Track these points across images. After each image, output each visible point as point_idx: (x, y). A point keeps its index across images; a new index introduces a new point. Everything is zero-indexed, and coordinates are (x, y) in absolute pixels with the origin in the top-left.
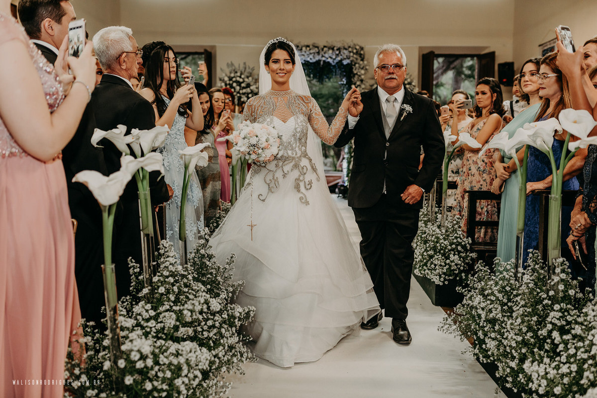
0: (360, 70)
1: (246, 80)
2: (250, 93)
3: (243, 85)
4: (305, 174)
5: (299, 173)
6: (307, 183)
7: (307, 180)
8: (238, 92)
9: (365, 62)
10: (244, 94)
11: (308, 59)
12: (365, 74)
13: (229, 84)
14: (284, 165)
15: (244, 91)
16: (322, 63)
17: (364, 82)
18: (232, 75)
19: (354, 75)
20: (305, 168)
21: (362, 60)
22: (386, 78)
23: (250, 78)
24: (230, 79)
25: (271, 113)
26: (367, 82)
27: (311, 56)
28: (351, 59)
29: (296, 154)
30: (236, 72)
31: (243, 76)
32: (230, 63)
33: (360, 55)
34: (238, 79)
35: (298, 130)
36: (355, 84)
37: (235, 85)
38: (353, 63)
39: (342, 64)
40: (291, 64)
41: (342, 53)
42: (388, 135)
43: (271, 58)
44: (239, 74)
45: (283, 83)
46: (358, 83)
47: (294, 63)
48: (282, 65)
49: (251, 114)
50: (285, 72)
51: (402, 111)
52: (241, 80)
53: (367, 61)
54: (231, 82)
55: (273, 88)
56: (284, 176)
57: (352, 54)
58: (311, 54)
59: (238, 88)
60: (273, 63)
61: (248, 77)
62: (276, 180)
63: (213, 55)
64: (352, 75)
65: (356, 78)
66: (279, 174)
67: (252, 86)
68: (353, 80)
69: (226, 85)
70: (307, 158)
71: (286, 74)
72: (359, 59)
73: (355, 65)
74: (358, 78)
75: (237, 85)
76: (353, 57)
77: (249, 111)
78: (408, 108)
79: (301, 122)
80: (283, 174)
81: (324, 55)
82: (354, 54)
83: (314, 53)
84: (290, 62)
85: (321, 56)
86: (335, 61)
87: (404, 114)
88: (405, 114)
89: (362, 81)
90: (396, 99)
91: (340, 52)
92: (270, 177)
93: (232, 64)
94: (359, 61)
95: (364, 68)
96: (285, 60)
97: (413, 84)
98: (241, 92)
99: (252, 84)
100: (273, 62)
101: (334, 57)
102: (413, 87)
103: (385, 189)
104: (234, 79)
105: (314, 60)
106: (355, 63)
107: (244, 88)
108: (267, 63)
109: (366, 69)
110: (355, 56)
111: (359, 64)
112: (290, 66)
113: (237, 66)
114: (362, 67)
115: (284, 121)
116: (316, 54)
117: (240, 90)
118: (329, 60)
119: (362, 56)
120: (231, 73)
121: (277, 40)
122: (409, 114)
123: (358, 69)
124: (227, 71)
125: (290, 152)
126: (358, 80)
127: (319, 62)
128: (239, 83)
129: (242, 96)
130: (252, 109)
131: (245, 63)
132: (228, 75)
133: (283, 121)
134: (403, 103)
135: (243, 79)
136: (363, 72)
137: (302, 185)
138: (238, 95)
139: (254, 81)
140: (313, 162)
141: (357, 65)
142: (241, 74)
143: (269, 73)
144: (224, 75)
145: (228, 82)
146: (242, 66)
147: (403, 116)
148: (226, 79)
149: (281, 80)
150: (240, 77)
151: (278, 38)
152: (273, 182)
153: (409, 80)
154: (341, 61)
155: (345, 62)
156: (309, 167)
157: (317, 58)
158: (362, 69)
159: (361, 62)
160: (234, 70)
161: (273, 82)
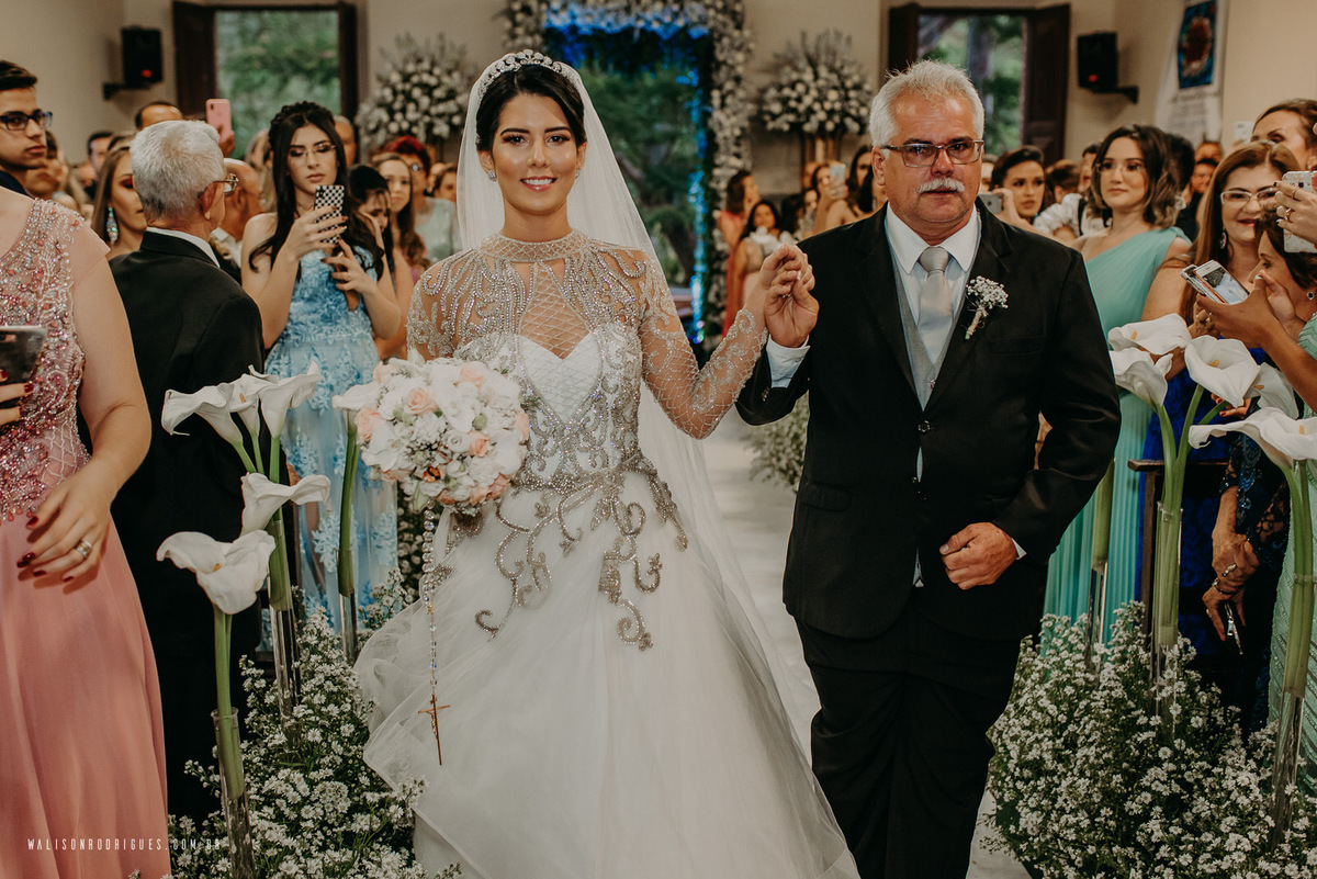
0: (733, 53)
1: (446, 79)
2: (456, 114)
3: (438, 93)
4: (637, 532)
5: (616, 532)
6: (645, 566)
7: (644, 558)
8: (427, 113)
9: (747, 33)
10: (440, 116)
11: (603, 25)
12: (746, 62)
13: (403, 92)
14: (567, 510)
15: (441, 108)
16: (637, 34)
17: (743, 83)
18: (411, 68)
19: (719, 64)
20: (634, 510)
21: (739, 27)
22: (925, 187)
23: (456, 75)
24: (406, 78)
25: (512, 321)
26: (751, 82)
27: (610, 18)
28: (711, 23)
29: (605, 464)
30: (419, 61)
31: (437, 71)
32: (403, 36)
33: (734, 15)
34: (426, 78)
35: (611, 383)
36: (720, 88)
37: (417, 93)
38: (716, 36)
39: (688, 37)
40: (571, 144)
41: (687, 9)
42: (924, 393)
43: (497, 125)
44: (426, 65)
45: (547, 213)
46: (729, 86)
47: (580, 138)
48: (539, 150)
49: (439, 323)
50: (548, 173)
51: (970, 301)
52: (433, 81)
53: (751, 28)
54: (408, 87)
55: (508, 230)
56: (568, 544)
57: (712, 13)
58: (608, 11)
59: (425, 101)
60: (507, 145)
61: (449, 73)
62: (538, 567)
63: (359, 13)
64: (713, 65)
65: (723, 74)
66: (549, 543)
67: (461, 94)
68: (714, 77)
69: (395, 93)
70: (642, 471)
71: (554, 180)
72: (731, 24)
73: (719, 40)
74: (729, 73)
75: (424, 94)
76: (714, 18)
77: (429, 314)
78: (993, 292)
79: (621, 353)
80: (563, 539)
81: (641, 14)
82: (717, 11)
83: (617, 11)
84: (565, 139)
85: (633, 16)
86: (671, 31)
87: (978, 315)
88: (981, 312)
89: (738, 80)
90: (951, 257)
91: (682, 8)
92: (517, 552)
93: (410, 40)
94: (731, 29)
95: (744, 48)
96: (548, 131)
97: (867, 87)
98: (433, 110)
99: (459, 89)
100: (507, 140)
101: (667, 19)
102: (867, 96)
103: (918, 572)
104: (415, 79)
105: (616, 28)
106: (721, 36)
107: (440, 101)
108: (485, 145)
109: (749, 51)
110: (720, 17)
111: (730, 36)
112: (568, 150)
113: (420, 41)
114: (737, 44)
115: (561, 353)
116: (622, 13)
117: (431, 105)
118: (656, 26)
119: (739, 17)
120: (406, 61)
121: (518, 60)
122: (995, 311)
123: (729, 50)
124: (398, 55)
125: (583, 460)
126: (728, 79)
127: (629, 31)
128: (428, 90)
129: (438, 122)
130: (439, 306)
131: (441, 37)
132: (400, 66)
133: (556, 352)
134: (973, 275)
135: (438, 77)
136: (740, 57)
137: (626, 571)
138: (427, 119)
139: (465, 82)
140: (662, 477)
141: (726, 41)
142: (433, 64)
143: (493, 179)
144: (388, 67)
145: (400, 87)
146: (434, 42)
147: (975, 322)
148: (395, 78)
149: (537, 203)
150: (430, 73)
151: (521, 55)
152: (528, 568)
153: (856, 79)
154: (685, 29)
155: (695, 32)
156: (649, 506)
157: (625, 21)
158: (739, 49)
159: (736, 33)
160: (415, 55)
161: (510, 208)
